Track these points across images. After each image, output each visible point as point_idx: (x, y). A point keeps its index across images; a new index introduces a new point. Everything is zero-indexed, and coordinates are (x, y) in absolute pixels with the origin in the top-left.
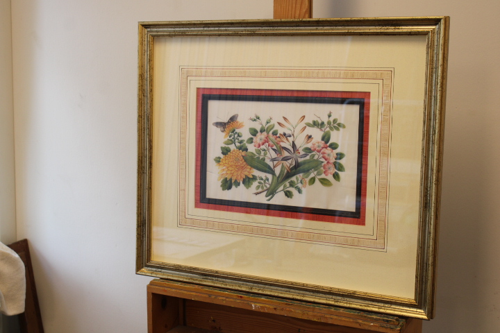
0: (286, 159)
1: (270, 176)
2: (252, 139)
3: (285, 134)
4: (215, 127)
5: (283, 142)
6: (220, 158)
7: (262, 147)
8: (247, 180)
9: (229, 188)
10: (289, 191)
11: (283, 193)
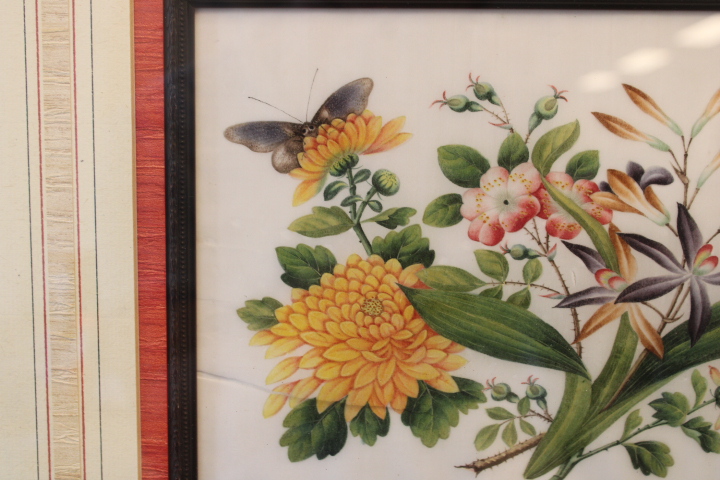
0: (640, 293)
1: (553, 381)
2: (456, 200)
3: (636, 172)
4: (243, 150)
5: (625, 208)
6: (270, 303)
7: (514, 240)
8: (428, 404)
9: (331, 445)
10: (650, 446)
11: (620, 456)
